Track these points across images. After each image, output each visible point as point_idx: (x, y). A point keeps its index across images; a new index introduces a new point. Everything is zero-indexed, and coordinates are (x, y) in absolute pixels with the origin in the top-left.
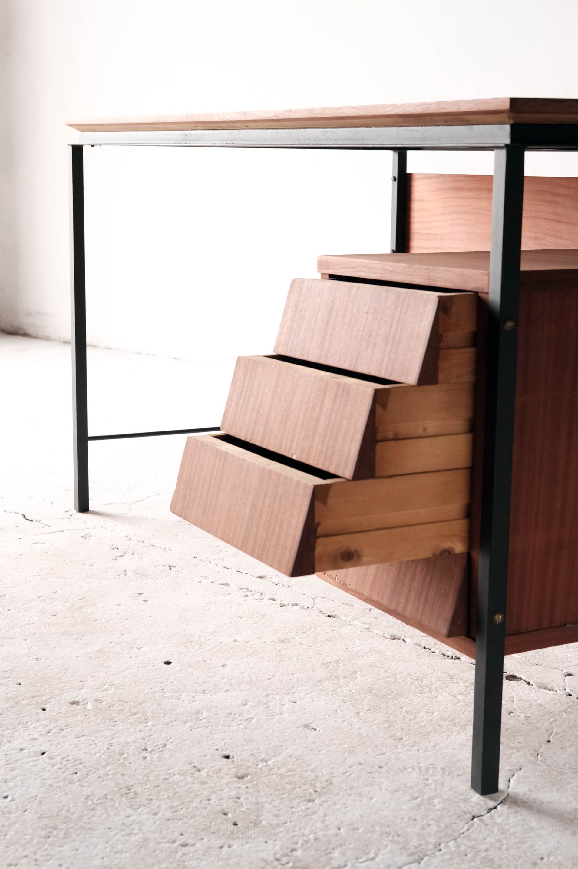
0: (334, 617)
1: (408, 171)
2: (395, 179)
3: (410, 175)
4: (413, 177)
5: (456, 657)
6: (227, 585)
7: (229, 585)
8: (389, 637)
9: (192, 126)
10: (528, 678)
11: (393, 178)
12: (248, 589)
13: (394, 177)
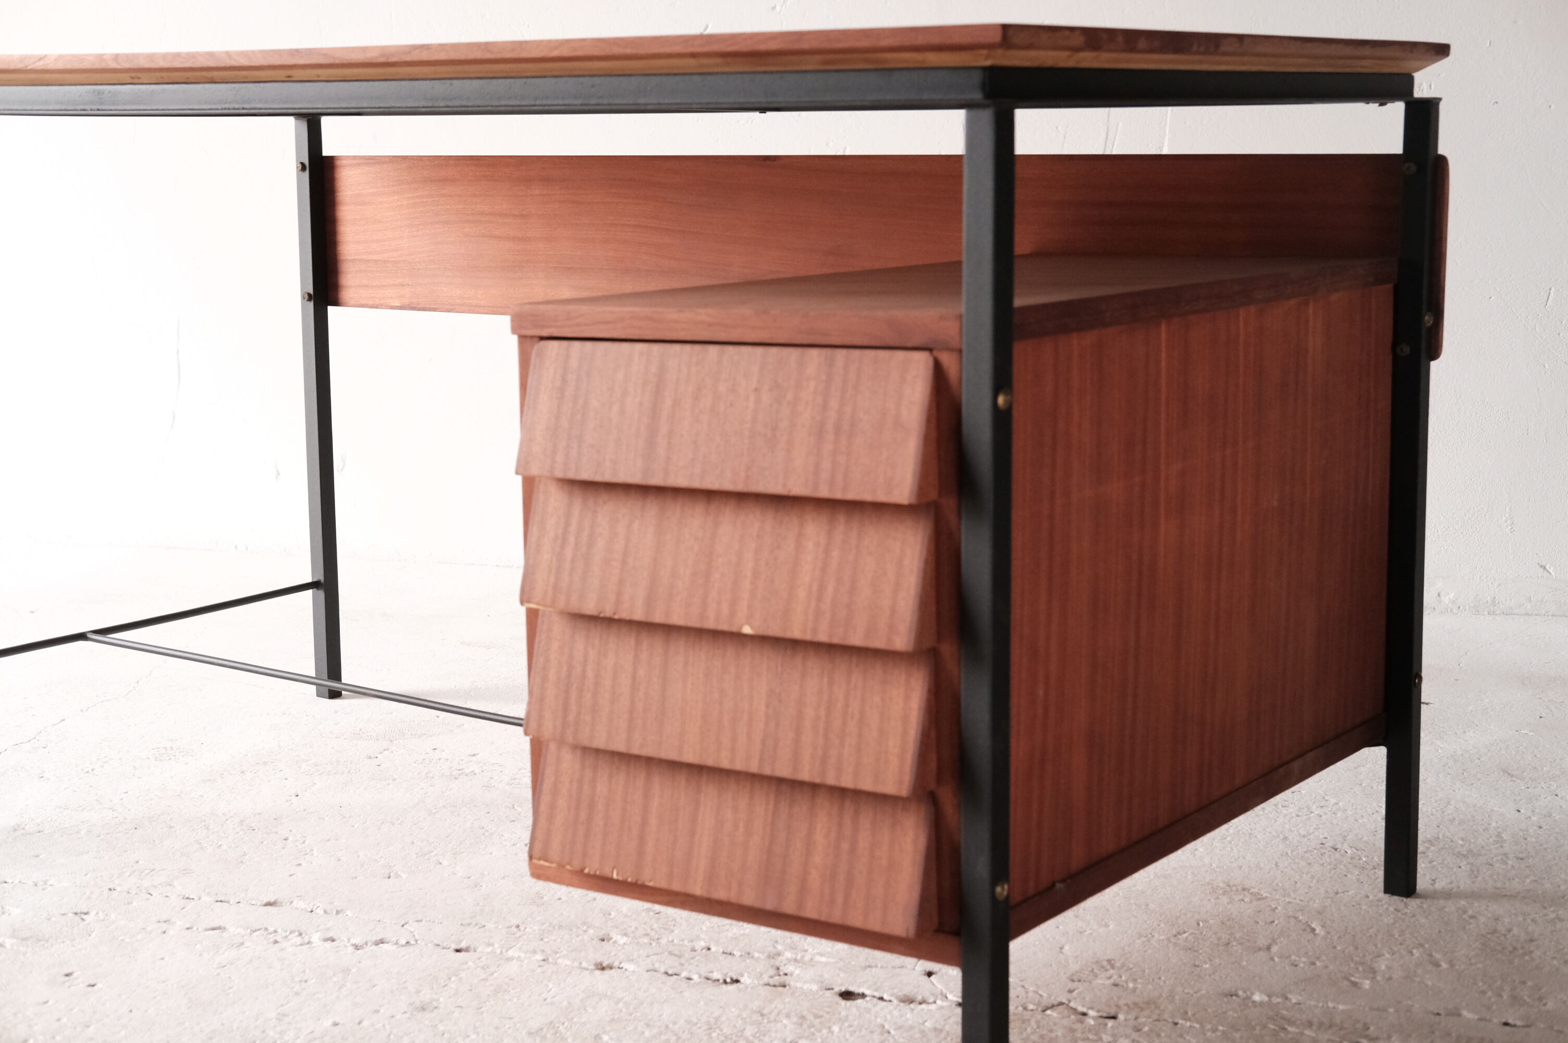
0: (467, 950)
1: (326, 152)
2: (303, 167)
3: (331, 159)
4: (338, 163)
5: (732, 979)
6: (219, 928)
7: (225, 928)
8: (592, 967)
9: (126, 77)
10: (876, 990)
11: (300, 166)
12: (266, 929)
13: (303, 164)
